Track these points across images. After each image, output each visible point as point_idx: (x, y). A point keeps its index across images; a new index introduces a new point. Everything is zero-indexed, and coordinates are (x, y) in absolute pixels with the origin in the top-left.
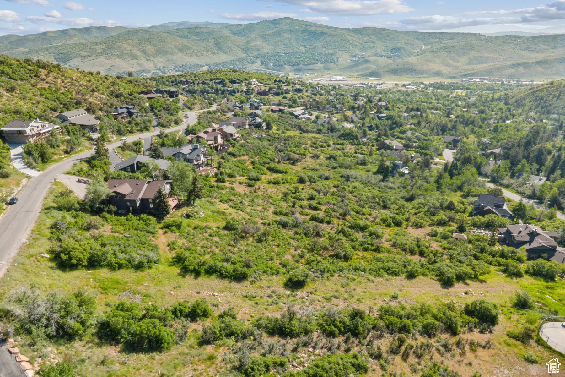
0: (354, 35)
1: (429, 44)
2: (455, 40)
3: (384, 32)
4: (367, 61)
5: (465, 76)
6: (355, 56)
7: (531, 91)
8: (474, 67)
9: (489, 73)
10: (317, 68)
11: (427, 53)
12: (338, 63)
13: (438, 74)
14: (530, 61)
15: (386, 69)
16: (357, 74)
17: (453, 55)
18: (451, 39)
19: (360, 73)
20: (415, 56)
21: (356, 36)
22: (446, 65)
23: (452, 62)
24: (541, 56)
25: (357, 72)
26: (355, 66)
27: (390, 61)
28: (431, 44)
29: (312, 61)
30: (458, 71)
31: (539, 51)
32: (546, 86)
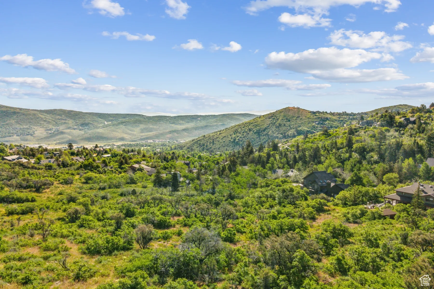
0: (46, 115)
1: (110, 121)
2: (127, 118)
3: (72, 113)
4: (62, 133)
5: (142, 139)
6: (50, 130)
7: (194, 142)
8: (146, 134)
9: (157, 137)
10: (13, 140)
11: (111, 126)
12: (34, 135)
13: (122, 139)
14: (180, 129)
15: (81, 138)
16: (55, 142)
17: (129, 127)
18: (125, 118)
19: (58, 142)
20: (102, 128)
21: (48, 115)
22: (126, 134)
23: (130, 132)
24: (183, 127)
25: (55, 141)
26: (51, 137)
27: (82, 132)
28: (111, 121)
29: (7, 134)
30: (136, 137)
31: (180, 124)
32: (202, 138)
